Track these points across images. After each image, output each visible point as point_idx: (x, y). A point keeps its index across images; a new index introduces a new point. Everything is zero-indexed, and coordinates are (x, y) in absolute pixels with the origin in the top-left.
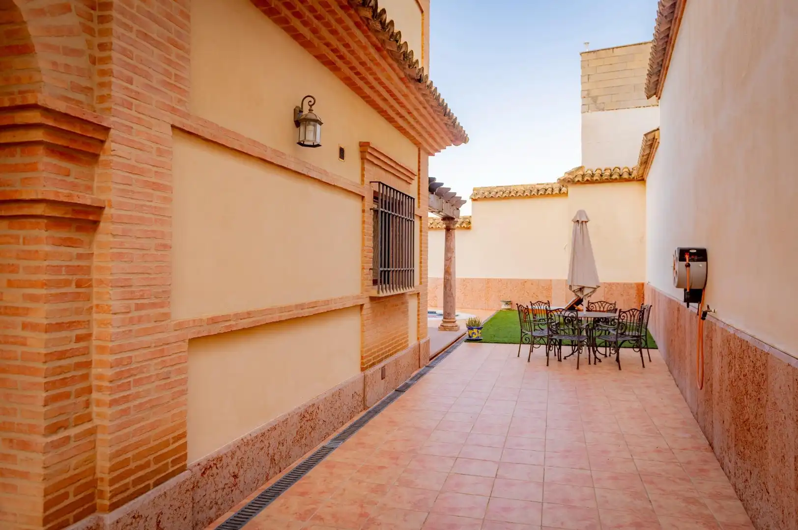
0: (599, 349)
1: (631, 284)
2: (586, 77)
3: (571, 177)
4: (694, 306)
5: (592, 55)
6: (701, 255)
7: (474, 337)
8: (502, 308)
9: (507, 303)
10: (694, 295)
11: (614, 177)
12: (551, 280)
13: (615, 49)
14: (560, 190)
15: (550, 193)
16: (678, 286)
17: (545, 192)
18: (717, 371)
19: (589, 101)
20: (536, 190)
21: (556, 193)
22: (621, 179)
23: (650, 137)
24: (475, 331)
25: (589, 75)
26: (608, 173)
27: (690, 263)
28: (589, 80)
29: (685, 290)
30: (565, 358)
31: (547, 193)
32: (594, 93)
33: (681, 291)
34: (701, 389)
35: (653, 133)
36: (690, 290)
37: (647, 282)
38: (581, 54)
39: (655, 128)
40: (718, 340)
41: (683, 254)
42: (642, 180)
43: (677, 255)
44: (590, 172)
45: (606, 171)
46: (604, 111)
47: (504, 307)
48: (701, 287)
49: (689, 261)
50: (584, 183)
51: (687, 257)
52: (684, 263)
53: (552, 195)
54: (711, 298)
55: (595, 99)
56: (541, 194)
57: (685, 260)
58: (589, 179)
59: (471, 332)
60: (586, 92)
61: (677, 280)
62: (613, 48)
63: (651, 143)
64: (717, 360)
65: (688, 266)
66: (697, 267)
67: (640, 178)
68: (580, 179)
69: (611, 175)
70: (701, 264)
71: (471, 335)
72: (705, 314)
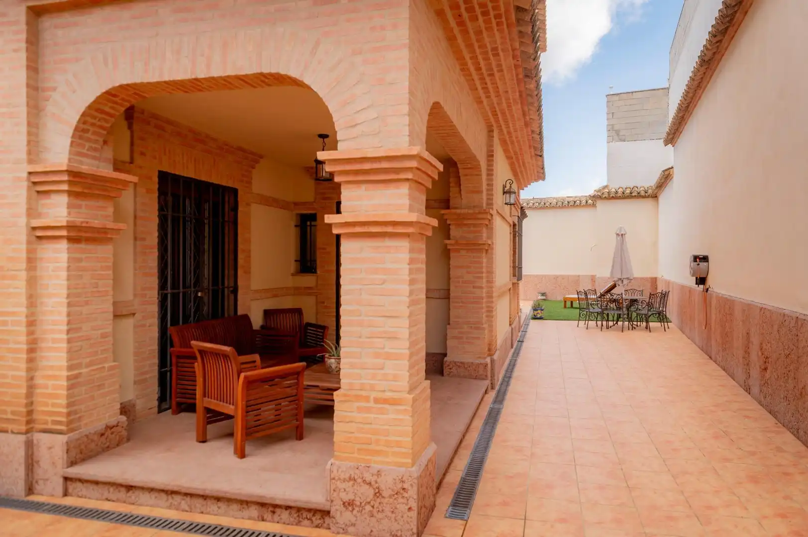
0: (634, 323)
1: (647, 278)
2: (611, 115)
3: (599, 194)
4: (701, 286)
5: (616, 98)
6: (705, 259)
7: (539, 316)
8: (539, 298)
9: (543, 294)
10: (701, 281)
11: (633, 194)
12: (579, 276)
13: (634, 93)
14: (587, 202)
15: (578, 204)
16: (693, 276)
17: (575, 204)
18: (713, 317)
19: (614, 133)
20: (566, 202)
21: (584, 205)
22: (639, 196)
23: (667, 173)
24: (539, 311)
25: (613, 113)
26: (628, 191)
27: (700, 263)
28: (614, 117)
29: (696, 278)
30: (611, 327)
31: (576, 205)
32: (616, 127)
33: (694, 278)
34: (705, 328)
35: (669, 171)
36: (700, 278)
37: (661, 276)
38: (607, 96)
39: (670, 167)
40: (714, 302)
41: (696, 258)
42: (655, 197)
43: (692, 259)
44: (614, 190)
45: (627, 189)
46: (625, 141)
47: (540, 297)
48: (705, 276)
49: (699, 262)
50: (610, 199)
51: (698, 260)
52: (696, 263)
53: (580, 206)
54: (710, 281)
55: (617, 132)
56: (571, 205)
57: (697, 261)
58: (614, 196)
59: (536, 312)
60: (611, 127)
61: (692, 272)
62: (632, 92)
63: (666, 177)
64: (713, 311)
65: (699, 265)
66: (703, 265)
67: (654, 196)
68: (607, 196)
69: (631, 193)
70: (705, 264)
71: (536, 315)
72: (707, 289)
